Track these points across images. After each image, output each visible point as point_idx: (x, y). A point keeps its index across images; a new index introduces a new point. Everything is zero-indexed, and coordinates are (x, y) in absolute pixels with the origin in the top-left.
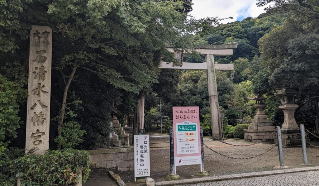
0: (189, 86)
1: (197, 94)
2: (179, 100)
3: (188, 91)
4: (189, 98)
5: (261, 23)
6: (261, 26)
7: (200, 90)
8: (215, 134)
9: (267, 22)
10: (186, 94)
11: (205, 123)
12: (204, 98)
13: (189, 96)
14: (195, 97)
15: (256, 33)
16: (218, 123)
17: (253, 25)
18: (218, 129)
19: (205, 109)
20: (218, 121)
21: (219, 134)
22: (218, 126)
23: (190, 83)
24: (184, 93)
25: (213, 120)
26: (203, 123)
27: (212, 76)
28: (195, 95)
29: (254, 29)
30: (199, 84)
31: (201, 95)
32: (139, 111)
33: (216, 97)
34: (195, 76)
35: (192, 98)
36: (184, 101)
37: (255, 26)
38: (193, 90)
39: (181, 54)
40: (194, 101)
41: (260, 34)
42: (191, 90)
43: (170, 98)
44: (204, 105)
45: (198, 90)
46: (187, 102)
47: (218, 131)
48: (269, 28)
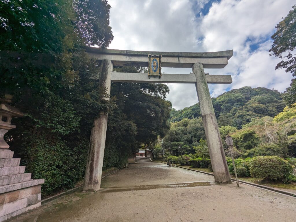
0: (181, 129)
1: (187, 133)
2: (175, 138)
3: (181, 132)
4: (181, 136)
5: (220, 99)
6: (220, 101)
7: (189, 130)
8: (219, 173)
9: (224, 98)
10: (179, 134)
11: (196, 155)
12: (193, 136)
13: (182, 135)
14: (186, 136)
15: (218, 104)
16: (221, 155)
17: (216, 101)
18: (223, 164)
19: (194, 144)
20: (220, 152)
21: (225, 172)
22: (222, 159)
23: (182, 127)
24: (178, 133)
25: (212, 151)
26: (195, 155)
27: (204, 89)
28: (186, 134)
29: (216, 102)
30: (188, 127)
31: (190, 134)
32: (94, 137)
33: (213, 116)
34: (185, 122)
35: (184, 137)
36: (178, 138)
37: (217, 101)
38: (184, 131)
39: (158, 61)
40: (186, 138)
41: (220, 104)
42: (182, 131)
43: (163, 133)
44: (193, 141)
45: (188, 131)
46: (180, 139)
47: (224, 169)
48: (225, 101)
